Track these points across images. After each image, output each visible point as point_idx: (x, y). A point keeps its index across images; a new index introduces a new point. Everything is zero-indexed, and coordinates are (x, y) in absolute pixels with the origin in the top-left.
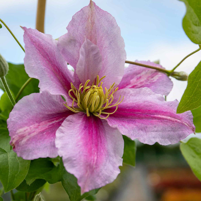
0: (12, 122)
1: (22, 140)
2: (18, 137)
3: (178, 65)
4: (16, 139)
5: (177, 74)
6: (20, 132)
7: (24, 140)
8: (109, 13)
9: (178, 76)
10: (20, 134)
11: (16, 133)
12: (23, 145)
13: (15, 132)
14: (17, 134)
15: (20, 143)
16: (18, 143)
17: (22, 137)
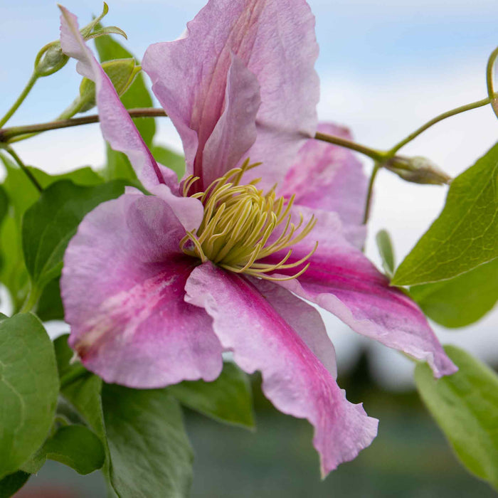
0: (81, 277)
1: (122, 331)
2: (108, 320)
3: (411, 138)
4: (104, 328)
5: (405, 163)
6: (114, 307)
7: (130, 331)
8: (307, 4)
9: (407, 168)
10: (115, 312)
11: (102, 308)
12: (128, 345)
13: (97, 306)
14: (105, 312)
15: (118, 338)
16: (113, 339)
17: (122, 321)
